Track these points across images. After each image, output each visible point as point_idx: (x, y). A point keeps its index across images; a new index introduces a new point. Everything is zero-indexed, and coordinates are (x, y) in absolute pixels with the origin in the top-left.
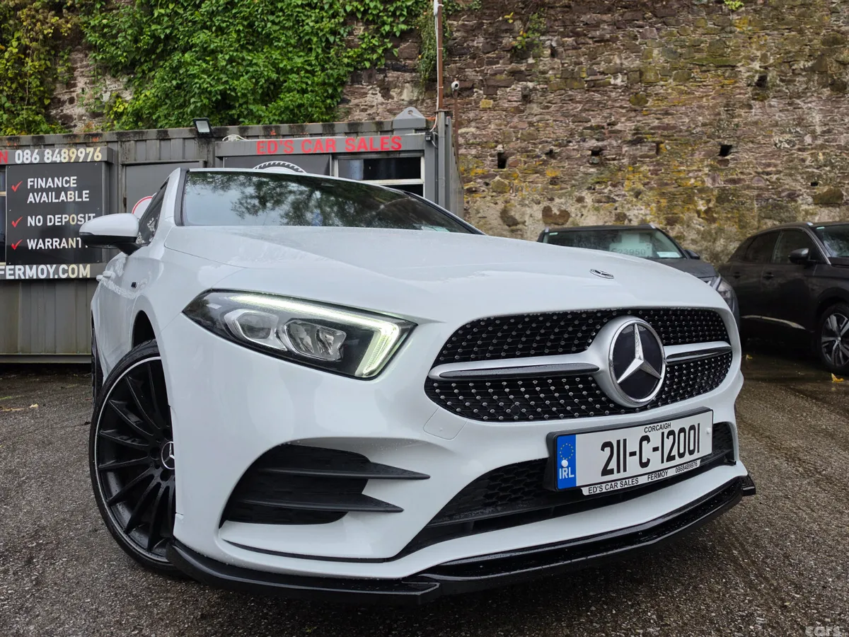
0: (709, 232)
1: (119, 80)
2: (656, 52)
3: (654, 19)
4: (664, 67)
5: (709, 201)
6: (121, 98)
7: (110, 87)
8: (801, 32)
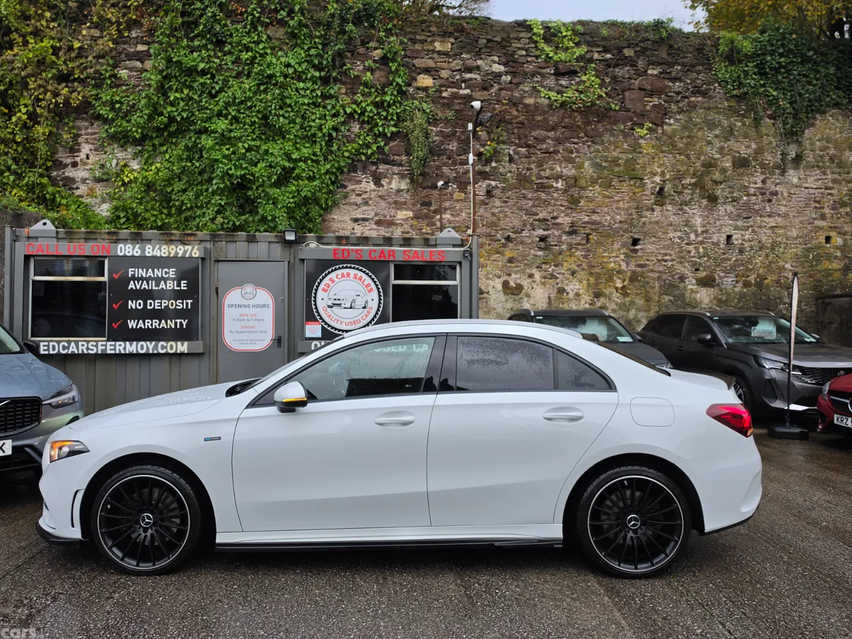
0: (624, 304)
1: (126, 150)
2: (587, 164)
3: (586, 139)
4: (592, 176)
5: (624, 280)
6: (128, 166)
7: (118, 156)
8: (688, 156)
